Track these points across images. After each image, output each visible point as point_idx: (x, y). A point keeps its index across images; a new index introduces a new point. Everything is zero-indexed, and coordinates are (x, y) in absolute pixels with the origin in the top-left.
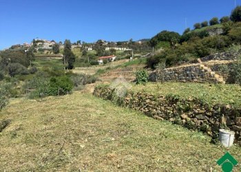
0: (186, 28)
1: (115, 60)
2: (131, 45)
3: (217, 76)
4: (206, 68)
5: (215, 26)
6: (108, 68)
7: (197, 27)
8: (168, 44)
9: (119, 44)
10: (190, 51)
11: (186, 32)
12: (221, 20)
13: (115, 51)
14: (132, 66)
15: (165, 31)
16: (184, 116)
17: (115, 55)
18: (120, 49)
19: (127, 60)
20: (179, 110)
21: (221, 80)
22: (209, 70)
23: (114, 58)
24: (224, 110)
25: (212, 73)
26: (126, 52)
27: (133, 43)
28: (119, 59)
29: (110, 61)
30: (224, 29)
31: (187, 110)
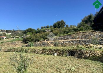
0: (38, 28)
1: (6, 39)
2: (14, 32)
3: (51, 45)
4: (48, 43)
5: (48, 28)
6: (3, 42)
7: (42, 28)
8: (32, 33)
9: (7, 31)
10: (40, 37)
11: (38, 29)
12: (50, 27)
13: (6, 34)
14: (15, 42)
15: (30, 28)
16: (47, 52)
17: (6, 36)
18: (8, 33)
19: (13, 39)
20: (46, 51)
21: (52, 46)
22: (49, 43)
23: (5, 38)
24: (55, 50)
25: (50, 44)
26: (11, 35)
27: (15, 31)
28: (8, 38)
29: (3, 39)
30: (51, 30)
31: (47, 51)
